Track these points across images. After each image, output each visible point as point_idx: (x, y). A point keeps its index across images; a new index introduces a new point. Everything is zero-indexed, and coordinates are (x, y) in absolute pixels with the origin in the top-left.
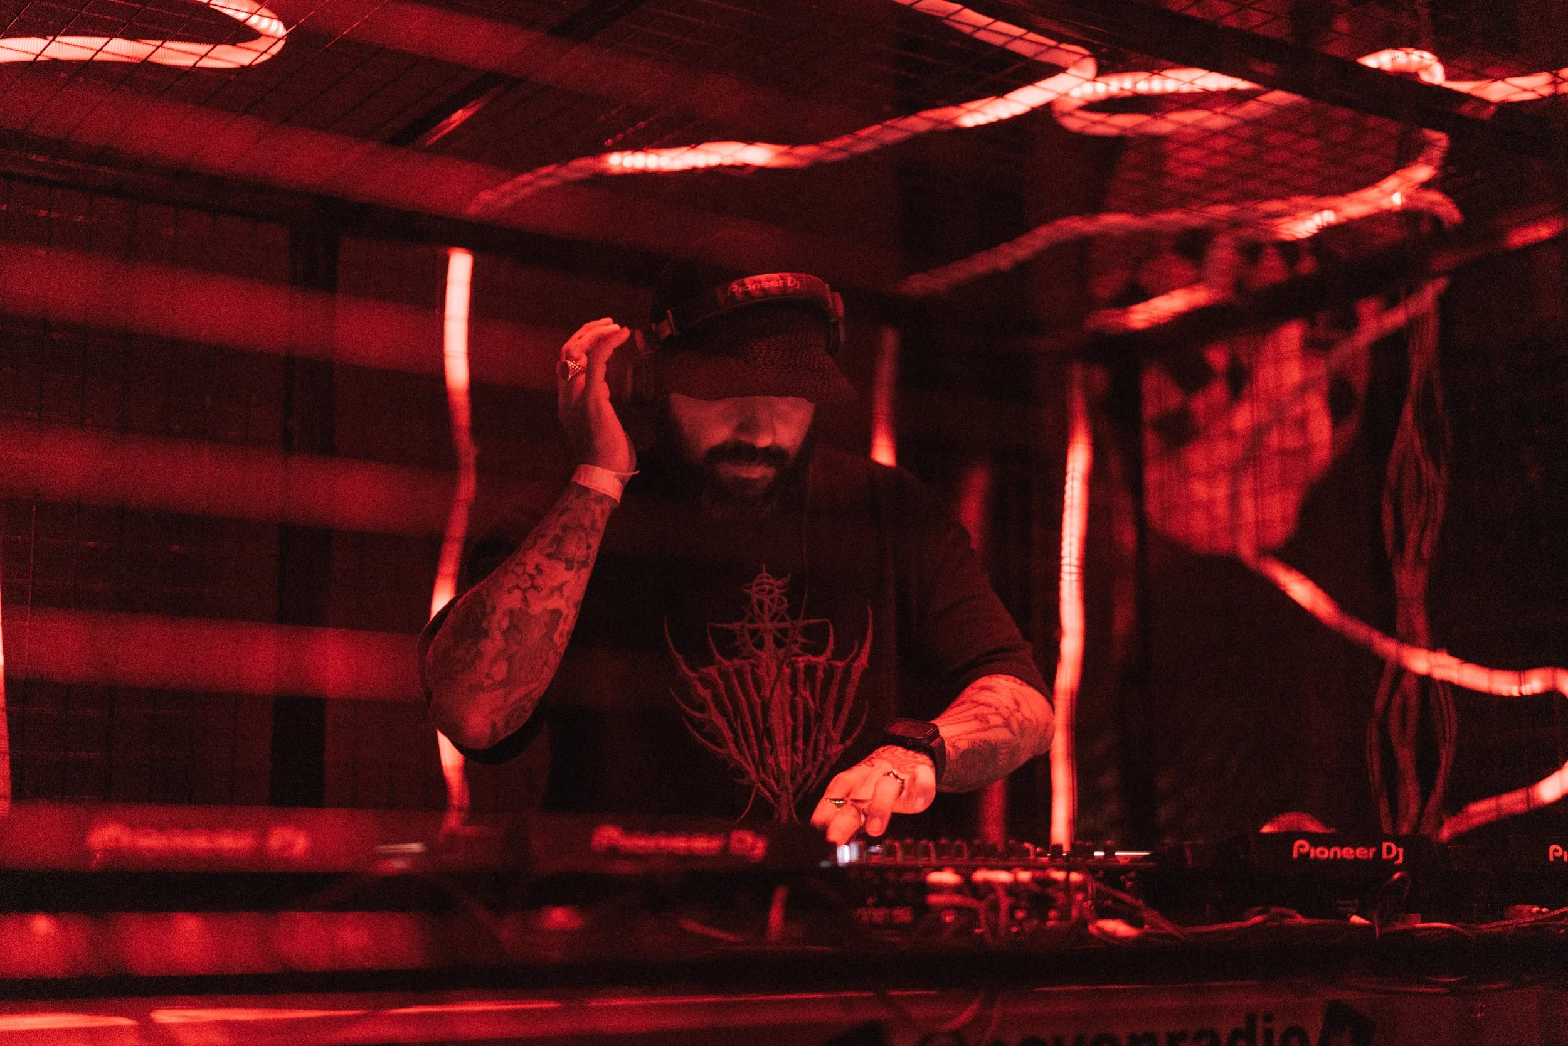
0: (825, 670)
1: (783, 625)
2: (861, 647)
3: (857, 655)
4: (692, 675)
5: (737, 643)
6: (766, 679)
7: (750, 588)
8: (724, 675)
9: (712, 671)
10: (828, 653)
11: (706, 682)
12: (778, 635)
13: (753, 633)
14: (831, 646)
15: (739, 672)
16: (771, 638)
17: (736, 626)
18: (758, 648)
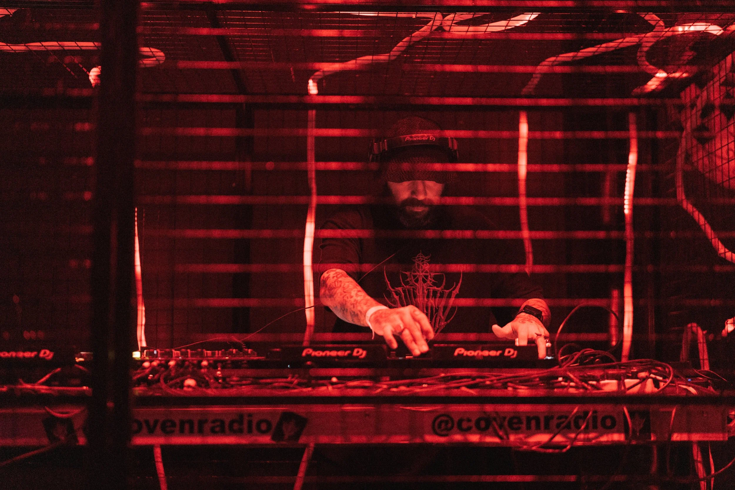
0: (440, 293)
1: (427, 274)
2: (457, 285)
3: (455, 288)
4: (392, 290)
5: (408, 280)
6: (418, 294)
7: (415, 259)
8: (404, 291)
9: (400, 289)
10: (442, 287)
11: (398, 294)
12: (424, 278)
13: (415, 276)
14: (444, 284)
15: (409, 291)
16: (421, 279)
17: (408, 273)
18: (415, 282)
